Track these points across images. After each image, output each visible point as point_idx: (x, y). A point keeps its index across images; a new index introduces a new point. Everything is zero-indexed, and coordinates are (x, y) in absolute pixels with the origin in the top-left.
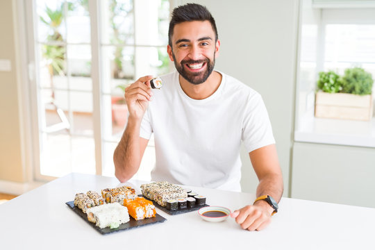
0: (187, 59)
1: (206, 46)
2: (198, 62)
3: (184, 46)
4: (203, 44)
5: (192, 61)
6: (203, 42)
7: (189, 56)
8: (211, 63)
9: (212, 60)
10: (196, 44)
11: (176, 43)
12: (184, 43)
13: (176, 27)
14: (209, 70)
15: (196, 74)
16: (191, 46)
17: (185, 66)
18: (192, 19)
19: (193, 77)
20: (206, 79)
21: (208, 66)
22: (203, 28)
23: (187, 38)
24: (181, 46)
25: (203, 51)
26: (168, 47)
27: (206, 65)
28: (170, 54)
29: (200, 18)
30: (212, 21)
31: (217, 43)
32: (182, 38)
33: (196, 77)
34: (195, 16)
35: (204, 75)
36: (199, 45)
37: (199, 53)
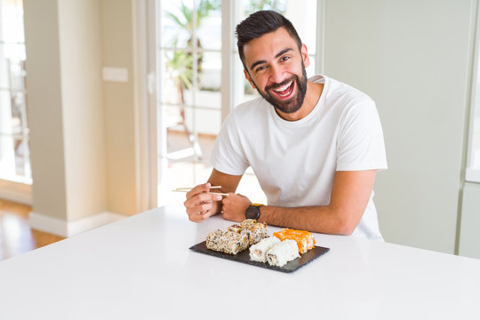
0: (270, 84)
1: (289, 61)
2: (284, 83)
3: (261, 68)
4: (284, 59)
5: (276, 85)
8: (300, 80)
9: (300, 75)
10: (275, 63)
11: (254, 68)
12: (260, 65)
13: (246, 48)
14: (302, 90)
15: (288, 102)
16: (269, 67)
17: (272, 93)
18: (260, 34)
19: (285, 106)
20: (302, 102)
21: (299, 85)
22: (279, 39)
23: (261, 59)
24: (257, 70)
25: (286, 68)
27: (295, 84)
29: (270, 30)
30: (288, 25)
32: (256, 61)
36: (280, 62)
37: (283, 73)
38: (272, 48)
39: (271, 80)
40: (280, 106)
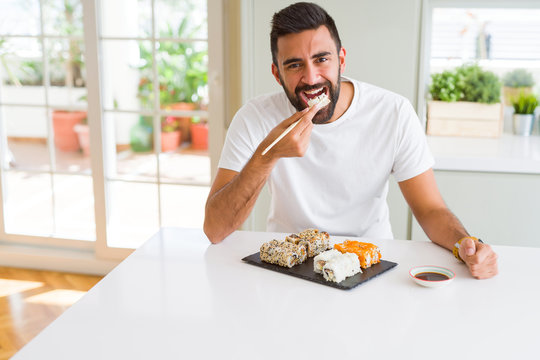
1: (326, 62)
2: (316, 86)
4: (321, 60)
5: (308, 87)
8: (334, 88)
9: (335, 83)
10: (310, 63)
11: (284, 63)
16: (304, 65)
26: (273, 67)
27: (328, 92)
36: (316, 62)
37: (318, 75)
39: (303, 80)
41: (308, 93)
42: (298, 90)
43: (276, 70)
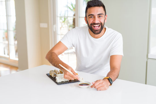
0: (93, 23)
2: (97, 24)
3: (92, 17)
4: (100, 17)
5: (95, 24)
6: (100, 16)
7: (94, 22)
8: (102, 25)
9: (103, 24)
10: (96, 17)
11: (88, 16)
12: (92, 16)
13: (89, 9)
14: (102, 28)
15: (96, 31)
16: (94, 17)
17: (92, 26)
18: (95, 6)
19: (95, 32)
20: (101, 32)
22: (100, 10)
23: (93, 14)
24: (90, 17)
25: (100, 20)
26: (85, 18)
27: (101, 26)
28: (86, 21)
30: (104, 7)
31: (106, 16)
32: (91, 14)
33: (96, 32)
34: (96, 5)
35: (100, 31)
36: (98, 17)
37: (98, 21)
38: (97, 11)
40: (93, 31)
41: (94, 26)
42: (91, 24)
43: (86, 19)
